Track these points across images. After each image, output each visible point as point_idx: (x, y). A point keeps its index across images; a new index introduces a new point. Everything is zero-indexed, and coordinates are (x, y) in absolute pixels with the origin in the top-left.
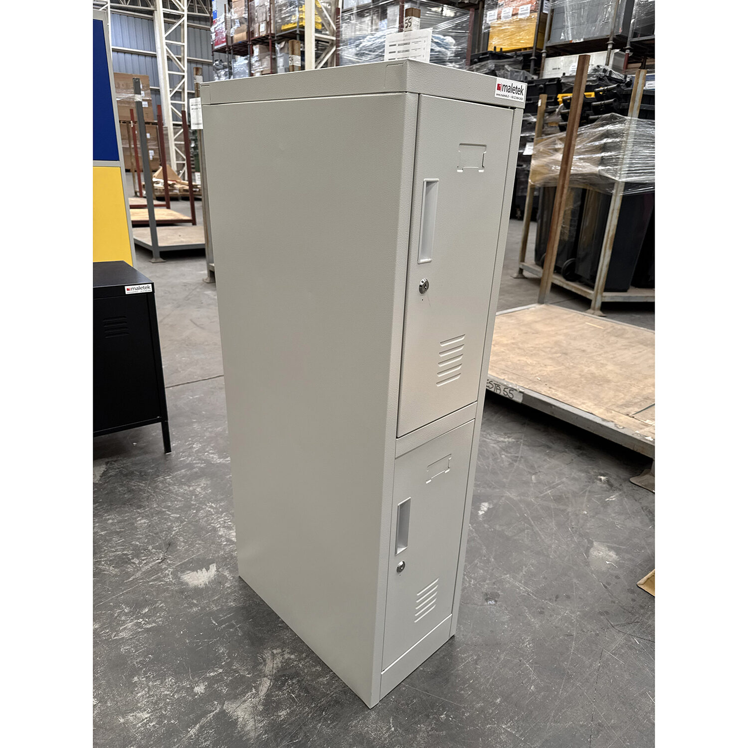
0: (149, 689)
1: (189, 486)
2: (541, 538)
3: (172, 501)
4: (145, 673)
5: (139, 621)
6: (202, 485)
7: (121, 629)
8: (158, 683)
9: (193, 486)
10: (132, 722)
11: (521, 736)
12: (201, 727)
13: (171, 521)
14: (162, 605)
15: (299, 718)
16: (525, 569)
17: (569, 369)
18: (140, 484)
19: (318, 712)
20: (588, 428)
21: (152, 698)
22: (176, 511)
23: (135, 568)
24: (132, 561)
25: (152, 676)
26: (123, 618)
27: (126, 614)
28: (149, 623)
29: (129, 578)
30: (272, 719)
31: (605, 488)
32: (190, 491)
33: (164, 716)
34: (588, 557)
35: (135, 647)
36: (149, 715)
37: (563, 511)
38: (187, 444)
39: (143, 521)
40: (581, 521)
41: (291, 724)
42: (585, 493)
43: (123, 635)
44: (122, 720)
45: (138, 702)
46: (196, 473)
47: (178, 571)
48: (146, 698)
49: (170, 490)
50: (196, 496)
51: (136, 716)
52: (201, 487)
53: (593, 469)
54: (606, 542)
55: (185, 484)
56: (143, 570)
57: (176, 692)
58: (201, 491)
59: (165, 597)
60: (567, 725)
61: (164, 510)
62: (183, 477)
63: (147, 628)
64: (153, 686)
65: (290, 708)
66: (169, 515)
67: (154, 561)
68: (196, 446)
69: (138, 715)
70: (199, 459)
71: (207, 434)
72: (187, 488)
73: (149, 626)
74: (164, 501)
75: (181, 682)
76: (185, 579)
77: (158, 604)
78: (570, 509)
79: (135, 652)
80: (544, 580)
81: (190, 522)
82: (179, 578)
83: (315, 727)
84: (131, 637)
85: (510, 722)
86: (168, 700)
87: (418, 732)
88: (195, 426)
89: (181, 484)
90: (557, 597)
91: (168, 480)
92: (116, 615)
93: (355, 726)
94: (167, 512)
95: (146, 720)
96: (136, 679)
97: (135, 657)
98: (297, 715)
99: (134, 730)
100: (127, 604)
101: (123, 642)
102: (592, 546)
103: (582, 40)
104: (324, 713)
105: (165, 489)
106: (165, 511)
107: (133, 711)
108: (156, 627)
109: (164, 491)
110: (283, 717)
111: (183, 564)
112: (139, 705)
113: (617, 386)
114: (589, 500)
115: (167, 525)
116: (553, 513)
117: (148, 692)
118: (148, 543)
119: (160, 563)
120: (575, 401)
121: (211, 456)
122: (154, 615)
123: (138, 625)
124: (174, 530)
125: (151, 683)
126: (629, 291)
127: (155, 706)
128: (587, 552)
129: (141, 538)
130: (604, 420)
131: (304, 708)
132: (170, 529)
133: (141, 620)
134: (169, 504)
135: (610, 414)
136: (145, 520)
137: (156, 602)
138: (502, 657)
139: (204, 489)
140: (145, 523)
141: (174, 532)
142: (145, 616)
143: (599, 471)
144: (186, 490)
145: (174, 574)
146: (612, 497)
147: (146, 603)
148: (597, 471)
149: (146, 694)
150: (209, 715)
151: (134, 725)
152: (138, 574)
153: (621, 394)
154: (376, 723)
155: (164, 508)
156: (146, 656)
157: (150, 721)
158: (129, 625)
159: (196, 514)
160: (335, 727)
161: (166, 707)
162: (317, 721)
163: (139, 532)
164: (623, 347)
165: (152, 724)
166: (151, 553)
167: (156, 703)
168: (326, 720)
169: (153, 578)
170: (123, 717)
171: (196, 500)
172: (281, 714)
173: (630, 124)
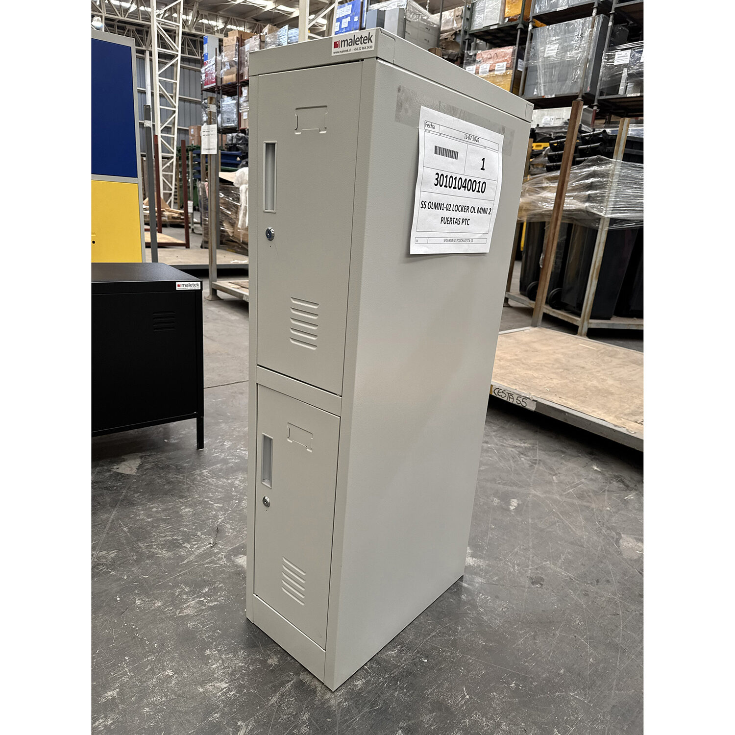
0: (223, 661)
1: (228, 479)
2: (572, 530)
3: (212, 493)
4: (216, 647)
5: (201, 599)
6: (240, 478)
7: (184, 606)
8: (230, 655)
9: (231, 479)
10: (212, 692)
11: (589, 702)
12: (282, 695)
13: (215, 510)
14: (221, 585)
15: (376, 687)
16: (563, 557)
17: (574, 382)
18: (178, 476)
19: (393, 682)
20: (601, 433)
21: (228, 670)
22: (218, 501)
23: (187, 552)
24: (184, 545)
25: (223, 649)
26: (185, 597)
27: (187, 593)
28: (211, 601)
29: (184, 560)
30: (350, 688)
31: (622, 489)
32: (229, 483)
33: (244, 686)
34: (619, 547)
35: (202, 623)
36: (227, 685)
37: (588, 507)
38: (218, 441)
39: (187, 510)
40: (606, 517)
41: (369, 692)
42: (604, 491)
43: (187, 612)
44: (201, 690)
45: (214, 673)
46: (232, 467)
47: (230, 555)
48: (221, 669)
49: (208, 482)
50: (235, 487)
51: (214, 686)
52: (239, 480)
53: (608, 471)
54: (633, 534)
55: (223, 477)
56: (196, 554)
57: (250, 664)
58: (240, 484)
59: (224, 579)
60: (630, 693)
61: (206, 500)
62: (221, 470)
63: (211, 606)
64: (227, 659)
65: (365, 679)
66: (213, 504)
67: (205, 545)
68: (227, 444)
69: (217, 685)
70: (232, 455)
71: (236, 433)
72: (225, 480)
73: (211, 604)
74: (204, 492)
75: (254, 655)
76: (239, 562)
77: (216, 585)
78: (593, 506)
79: (203, 628)
80: (582, 566)
81: (234, 511)
82: (233, 562)
83: (392, 695)
84: (196, 614)
85: (576, 690)
86: (243, 671)
87: (493, 699)
88: (223, 425)
89: (218, 477)
90: (598, 581)
91: (205, 473)
92: (177, 594)
93: (431, 694)
94: (210, 502)
95: (225, 690)
96: (208, 652)
97: (203, 632)
98: (373, 684)
99: (215, 699)
100: (187, 584)
101: (189, 619)
102: (621, 538)
103: (553, 96)
104: (398, 682)
105: (203, 482)
106: (208, 501)
107: (210, 681)
108: (219, 605)
109: (203, 483)
110: (359, 687)
111: (235, 548)
112: (216, 675)
113: (621, 398)
114: (609, 499)
115: (212, 514)
116: (579, 508)
117: (223, 664)
118: (196, 529)
119: (212, 547)
120: (585, 409)
121: (243, 452)
122: (216, 594)
123: (201, 603)
124: (220, 518)
125: (223, 656)
126: (611, 319)
127: (232, 676)
128: (617, 541)
129: (189, 525)
130: (616, 426)
131: (378, 678)
132: (216, 517)
133: (203, 599)
134: (211, 495)
135: (621, 421)
136: (189, 509)
137: (215, 583)
138: (558, 633)
139: (242, 481)
140: (189, 512)
141: (220, 520)
142: (205, 595)
143: (614, 474)
144: (225, 482)
145: (228, 557)
146: (630, 496)
147: (205, 583)
148: (611, 474)
149: (221, 666)
150: (287, 685)
151: (214, 694)
152: (192, 558)
153: (625, 404)
154: (450, 691)
155: (206, 498)
156: (214, 632)
157: (229, 690)
158: (192, 603)
159: (239, 505)
160: (411, 695)
161: (243, 678)
162: (394, 689)
163: (186, 520)
164: (618, 366)
165: (232, 693)
166: (201, 538)
167: (232, 674)
168: (401, 689)
169: (207, 561)
170: (202, 687)
171: (236, 492)
172: (357, 683)
173: (615, 166)
